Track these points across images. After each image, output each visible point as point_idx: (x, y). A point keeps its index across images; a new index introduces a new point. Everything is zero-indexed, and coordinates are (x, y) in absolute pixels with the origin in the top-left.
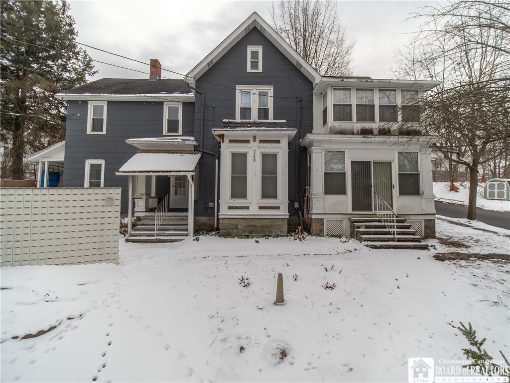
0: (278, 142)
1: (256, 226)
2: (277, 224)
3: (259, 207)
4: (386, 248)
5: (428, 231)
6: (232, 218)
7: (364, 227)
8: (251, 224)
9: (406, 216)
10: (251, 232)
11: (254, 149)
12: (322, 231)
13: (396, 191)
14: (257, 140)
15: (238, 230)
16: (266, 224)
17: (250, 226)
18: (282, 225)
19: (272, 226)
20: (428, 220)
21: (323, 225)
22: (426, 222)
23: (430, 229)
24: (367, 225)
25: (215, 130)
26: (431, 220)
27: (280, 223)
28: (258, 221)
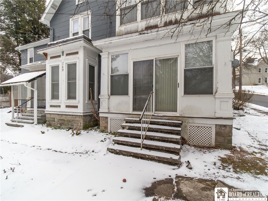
0: (77, 53)
1: (64, 120)
2: (76, 119)
3: (66, 106)
4: (124, 155)
5: (221, 139)
6: (52, 114)
7: (128, 128)
8: (61, 118)
9: (190, 119)
10: (61, 124)
11: (63, 61)
12: (106, 128)
13: (180, 90)
14: (65, 54)
15: (55, 123)
16: (70, 119)
17: (61, 120)
18: (79, 121)
19: (73, 121)
20: (221, 126)
21: (107, 122)
22: (217, 128)
23: (223, 136)
24: (130, 126)
25: (38, 51)
26: (225, 126)
27: (78, 119)
28: (65, 116)
